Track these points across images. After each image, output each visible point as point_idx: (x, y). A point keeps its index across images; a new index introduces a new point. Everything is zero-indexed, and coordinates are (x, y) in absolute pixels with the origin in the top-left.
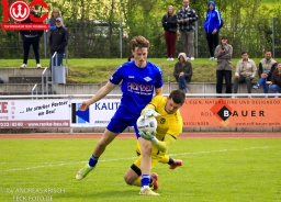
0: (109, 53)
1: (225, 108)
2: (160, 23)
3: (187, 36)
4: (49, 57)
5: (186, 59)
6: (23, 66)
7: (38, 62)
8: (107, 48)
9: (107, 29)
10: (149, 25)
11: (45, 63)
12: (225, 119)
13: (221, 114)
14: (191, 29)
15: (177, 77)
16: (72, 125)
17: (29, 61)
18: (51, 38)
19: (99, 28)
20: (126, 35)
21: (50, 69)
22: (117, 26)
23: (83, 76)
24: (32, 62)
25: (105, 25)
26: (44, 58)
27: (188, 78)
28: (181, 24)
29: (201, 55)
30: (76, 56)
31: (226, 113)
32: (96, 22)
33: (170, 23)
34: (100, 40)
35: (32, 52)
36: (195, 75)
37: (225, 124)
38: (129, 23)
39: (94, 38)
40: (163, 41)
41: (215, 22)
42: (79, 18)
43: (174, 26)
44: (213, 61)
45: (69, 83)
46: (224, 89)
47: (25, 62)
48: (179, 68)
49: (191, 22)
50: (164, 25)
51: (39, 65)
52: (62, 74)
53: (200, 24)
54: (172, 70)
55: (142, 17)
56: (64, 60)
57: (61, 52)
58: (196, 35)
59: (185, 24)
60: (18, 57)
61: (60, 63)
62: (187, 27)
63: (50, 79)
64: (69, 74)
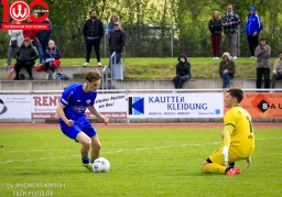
0: (161, 53)
1: (264, 102)
2: (206, 27)
3: (230, 38)
4: (108, 56)
5: (230, 58)
6: (86, 64)
7: (99, 61)
8: (160, 48)
9: (159, 31)
10: (197, 28)
11: (105, 61)
12: (264, 111)
13: (260, 107)
14: (234, 32)
15: (221, 74)
16: (129, 116)
17: (91, 60)
18: (110, 40)
19: (153, 31)
20: (176, 36)
21: (109, 67)
22: (169, 29)
23: (139, 73)
24: (93, 61)
25: (158, 28)
26: (104, 57)
27: (231, 75)
28: (225, 27)
29: (243, 54)
30: (132, 56)
31: (265, 106)
32: (151, 25)
33: (215, 27)
34: (154, 41)
35: (93, 52)
36: (238, 72)
37: (264, 115)
38: (179, 26)
39: (148, 40)
40: (209, 42)
41: (255, 26)
42: (135, 22)
43: (219, 29)
44: (253, 60)
45: (126, 80)
46: (263, 85)
47: (88, 61)
48: (223, 65)
49: (235, 26)
50: (210, 28)
51: (100, 64)
52: (120, 72)
53: (242, 27)
54: (217, 68)
55: (191, 21)
56: (122, 59)
57: (119, 52)
58: (238, 37)
59: (229, 27)
60: (82, 57)
61: (118, 61)
62: (230, 30)
63: (109, 76)
64: (126, 71)
